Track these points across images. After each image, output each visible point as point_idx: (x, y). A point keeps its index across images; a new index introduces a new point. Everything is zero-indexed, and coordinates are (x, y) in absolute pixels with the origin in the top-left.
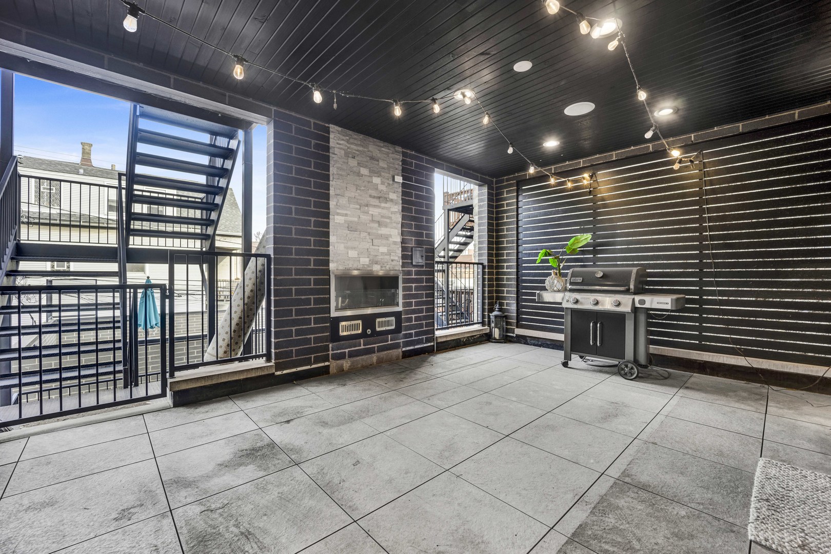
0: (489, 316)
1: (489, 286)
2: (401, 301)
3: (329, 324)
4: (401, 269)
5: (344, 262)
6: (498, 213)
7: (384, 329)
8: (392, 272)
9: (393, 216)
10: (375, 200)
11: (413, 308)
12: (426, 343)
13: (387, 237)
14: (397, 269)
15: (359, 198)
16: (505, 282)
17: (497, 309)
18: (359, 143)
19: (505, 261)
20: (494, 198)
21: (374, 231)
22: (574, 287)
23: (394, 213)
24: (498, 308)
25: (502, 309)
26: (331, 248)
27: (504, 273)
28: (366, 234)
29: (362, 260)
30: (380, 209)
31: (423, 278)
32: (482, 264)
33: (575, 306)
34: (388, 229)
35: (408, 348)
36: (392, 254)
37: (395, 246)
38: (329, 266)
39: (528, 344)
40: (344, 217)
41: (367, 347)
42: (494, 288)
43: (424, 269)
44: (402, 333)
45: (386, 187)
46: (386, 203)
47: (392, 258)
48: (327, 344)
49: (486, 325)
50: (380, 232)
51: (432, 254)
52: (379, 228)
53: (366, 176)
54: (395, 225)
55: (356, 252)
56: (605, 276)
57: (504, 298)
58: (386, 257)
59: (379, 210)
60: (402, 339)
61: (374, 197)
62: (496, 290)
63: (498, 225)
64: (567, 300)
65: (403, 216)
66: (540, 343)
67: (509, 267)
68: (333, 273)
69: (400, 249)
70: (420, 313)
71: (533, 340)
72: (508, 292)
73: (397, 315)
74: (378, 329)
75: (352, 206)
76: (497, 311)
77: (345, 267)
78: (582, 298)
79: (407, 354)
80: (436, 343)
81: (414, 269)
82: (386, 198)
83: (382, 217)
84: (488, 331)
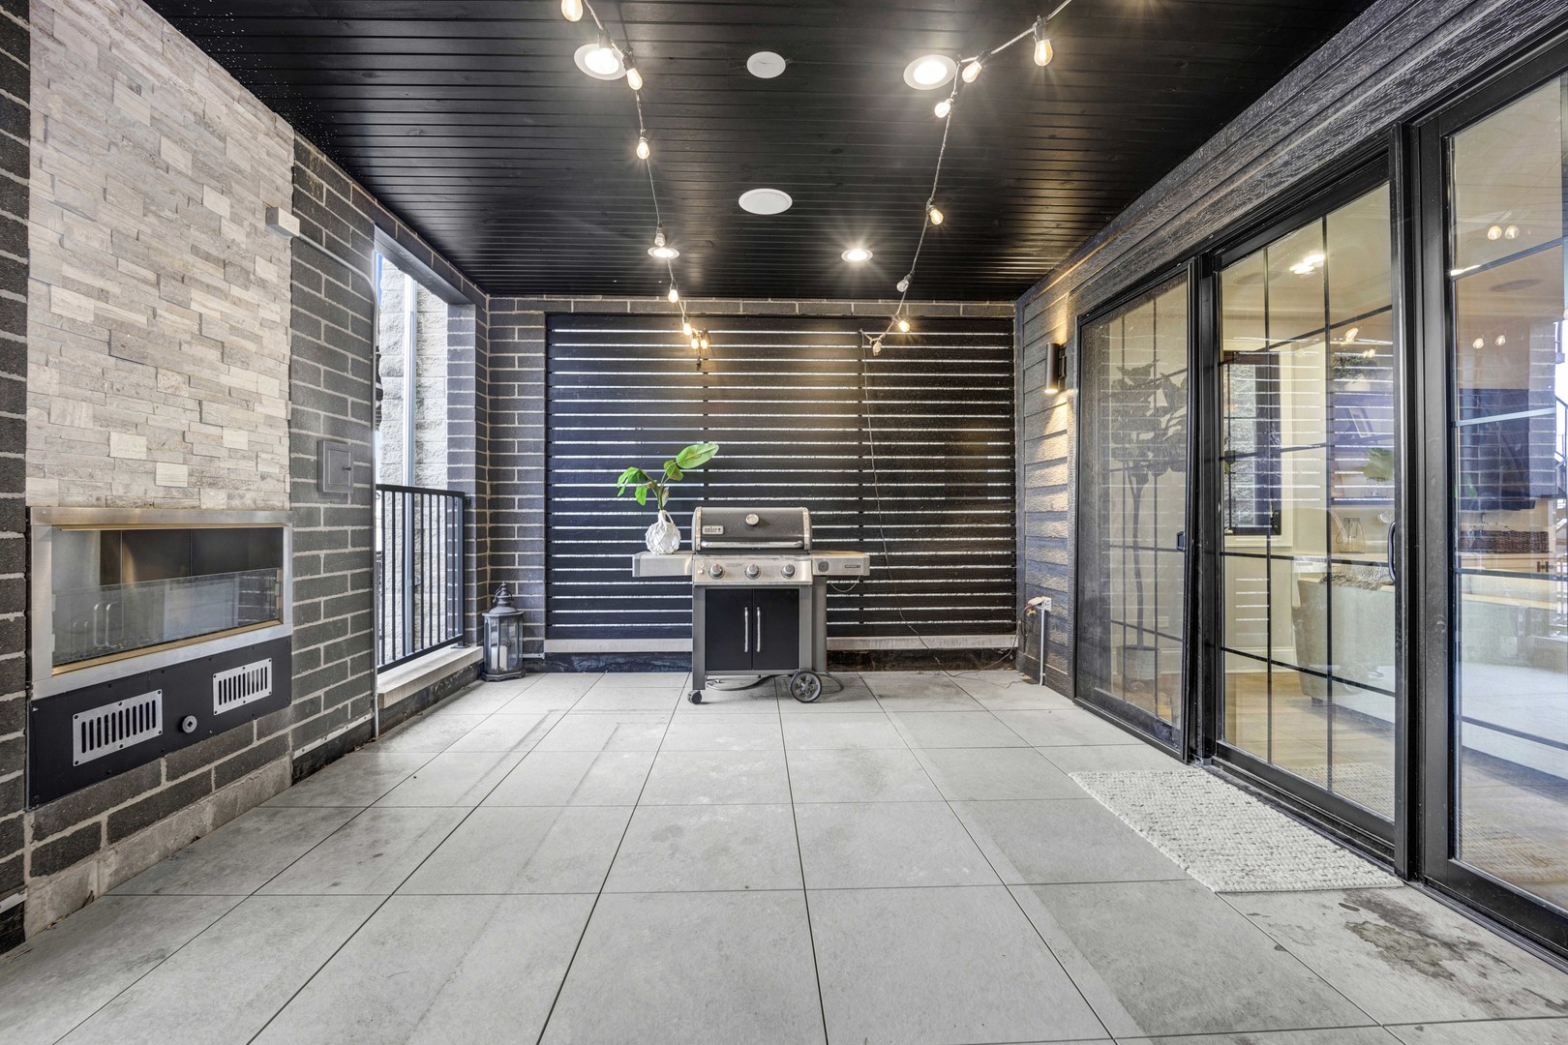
0: (481, 621)
1: (481, 547)
2: (288, 604)
3: (20, 734)
4: (287, 505)
5: (91, 476)
6: (495, 376)
7: (236, 703)
8: (261, 514)
9: (265, 334)
10: (209, 267)
11: (322, 621)
12: (354, 718)
13: (247, 401)
14: (280, 504)
15: (155, 243)
16: (516, 538)
17: (501, 602)
18: (158, 46)
19: (516, 490)
20: (488, 341)
21: (206, 374)
22: (711, 545)
23: (271, 325)
24: (504, 599)
25: (512, 599)
26: (32, 415)
27: (516, 518)
28: (180, 379)
29: (162, 469)
30: (227, 304)
31: (346, 531)
32: (461, 495)
33: (720, 582)
34: (250, 375)
35: (309, 748)
36: (264, 456)
37: (268, 431)
38: (22, 490)
39: (575, 671)
40: (92, 301)
41: (182, 779)
42: (488, 553)
43: (349, 506)
44: (293, 703)
45: (248, 235)
46: (247, 288)
47: (262, 468)
48: (13, 816)
49: (472, 642)
50: (224, 380)
51: (369, 465)
52: (223, 367)
53: (180, 173)
54: (270, 363)
55: (143, 441)
56: (762, 523)
57: (513, 574)
58: (243, 464)
59: (225, 307)
60: (291, 723)
61: (207, 257)
62: (491, 557)
63: (495, 404)
64: (700, 570)
65: (295, 340)
66: (602, 664)
67: (527, 505)
68: (45, 519)
69: (286, 442)
70: (338, 636)
71: (587, 660)
72: (523, 560)
73: (278, 651)
74: (219, 709)
75: (125, 265)
76: (502, 605)
77: (96, 494)
78: (728, 565)
79: (306, 766)
80: (380, 711)
81: (322, 506)
82: (248, 273)
83: (233, 329)
84: (480, 656)
